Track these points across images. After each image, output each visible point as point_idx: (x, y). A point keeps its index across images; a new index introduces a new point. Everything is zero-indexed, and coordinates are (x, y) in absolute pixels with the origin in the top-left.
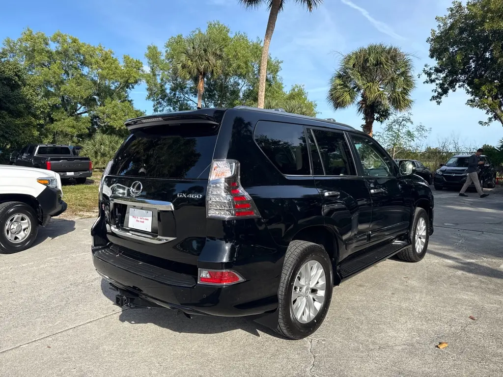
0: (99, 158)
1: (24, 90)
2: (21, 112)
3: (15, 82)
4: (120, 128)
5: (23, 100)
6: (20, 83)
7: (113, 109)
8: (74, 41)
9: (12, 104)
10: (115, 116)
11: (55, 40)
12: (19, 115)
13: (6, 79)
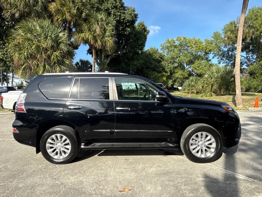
0: (190, 87)
1: (163, 63)
2: (161, 71)
3: (160, 60)
4: (200, 73)
5: (161, 66)
6: (162, 60)
7: (198, 65)
8: (184, 38)
9: (158, 68)
10: (198, 68)
11: (177, 40)
12: (160, 72)
13: (156, 59)
